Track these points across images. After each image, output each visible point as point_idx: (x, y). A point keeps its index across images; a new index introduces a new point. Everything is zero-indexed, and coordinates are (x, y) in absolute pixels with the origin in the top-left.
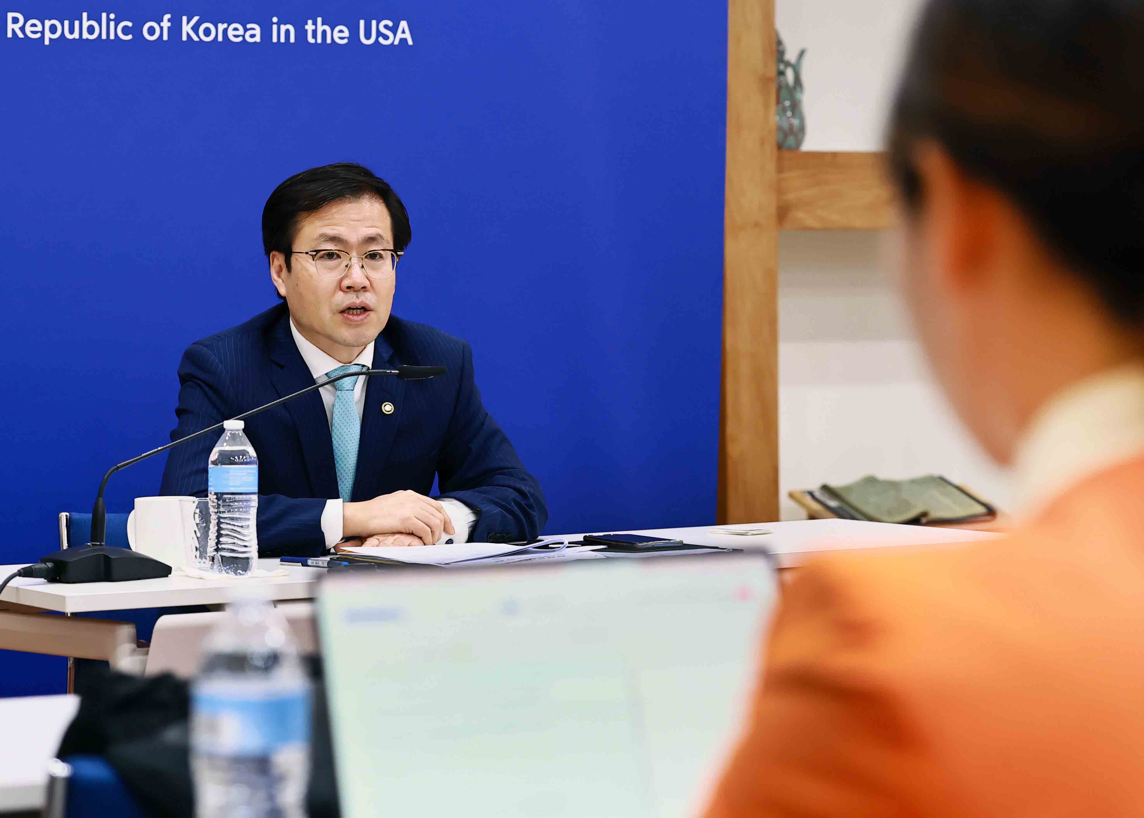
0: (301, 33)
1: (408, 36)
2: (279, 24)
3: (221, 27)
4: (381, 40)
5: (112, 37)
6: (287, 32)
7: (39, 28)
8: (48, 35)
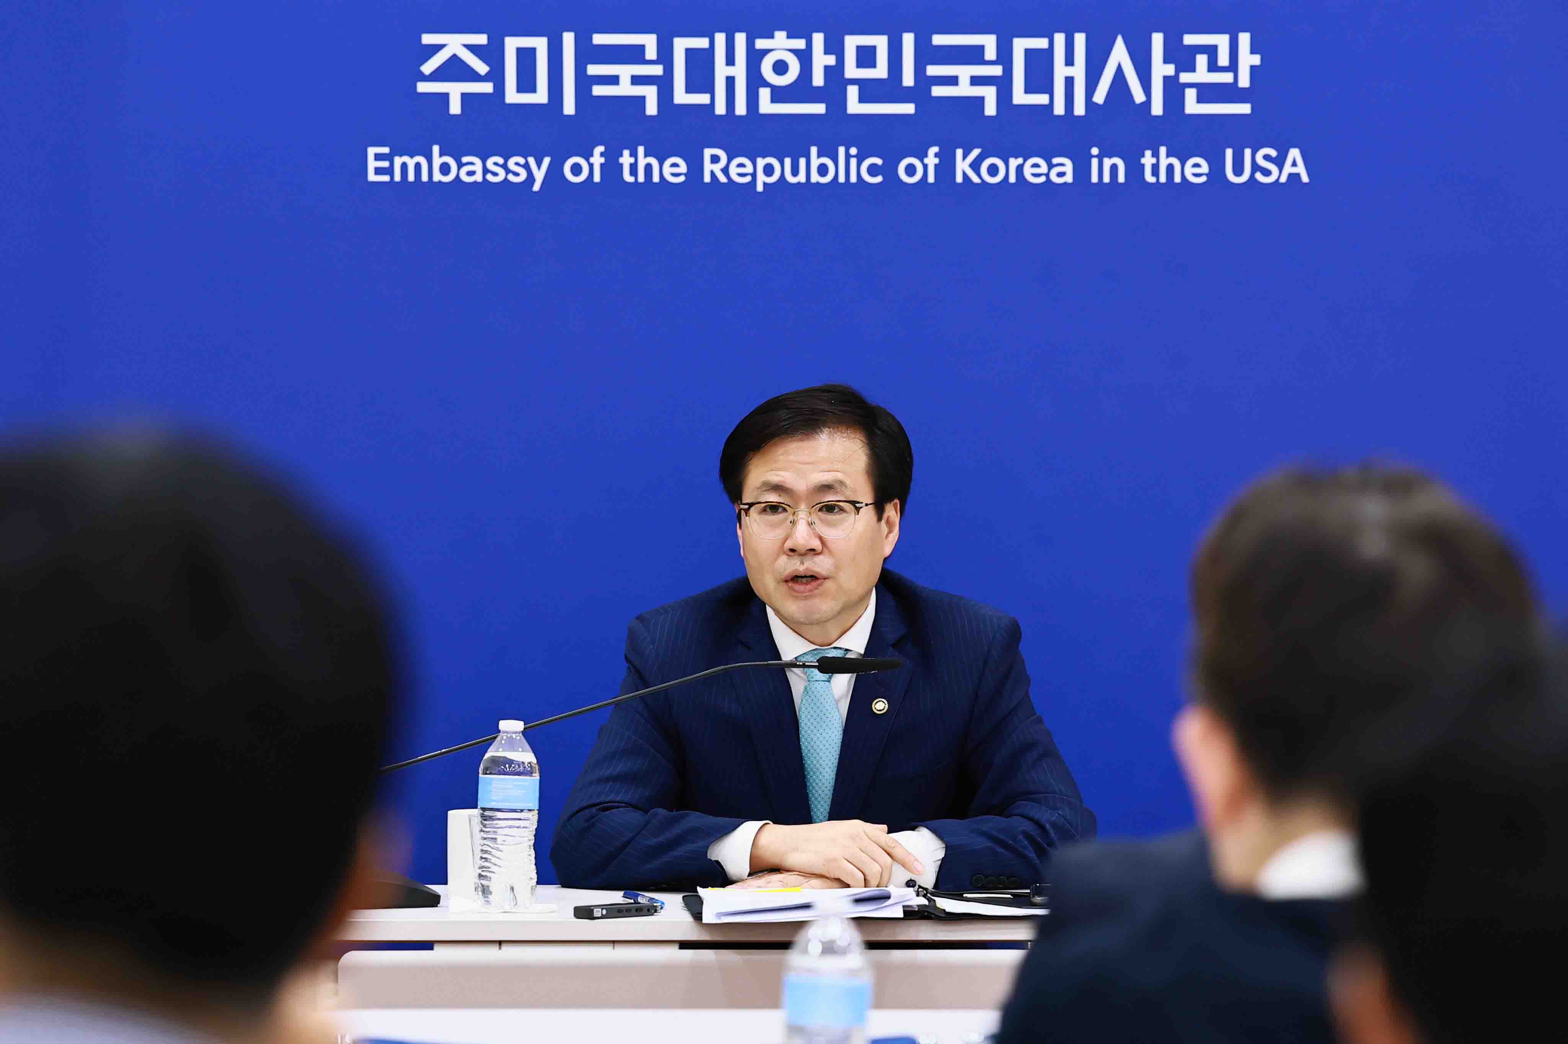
0: (1135, 169)
1: (1301, 169)
2: (1100, 157)
3: (1014, 163)
4: (1259, 176)
5: (853, 179)
6: (1114, 168)
7: (749, 169)
8: (761, 178)
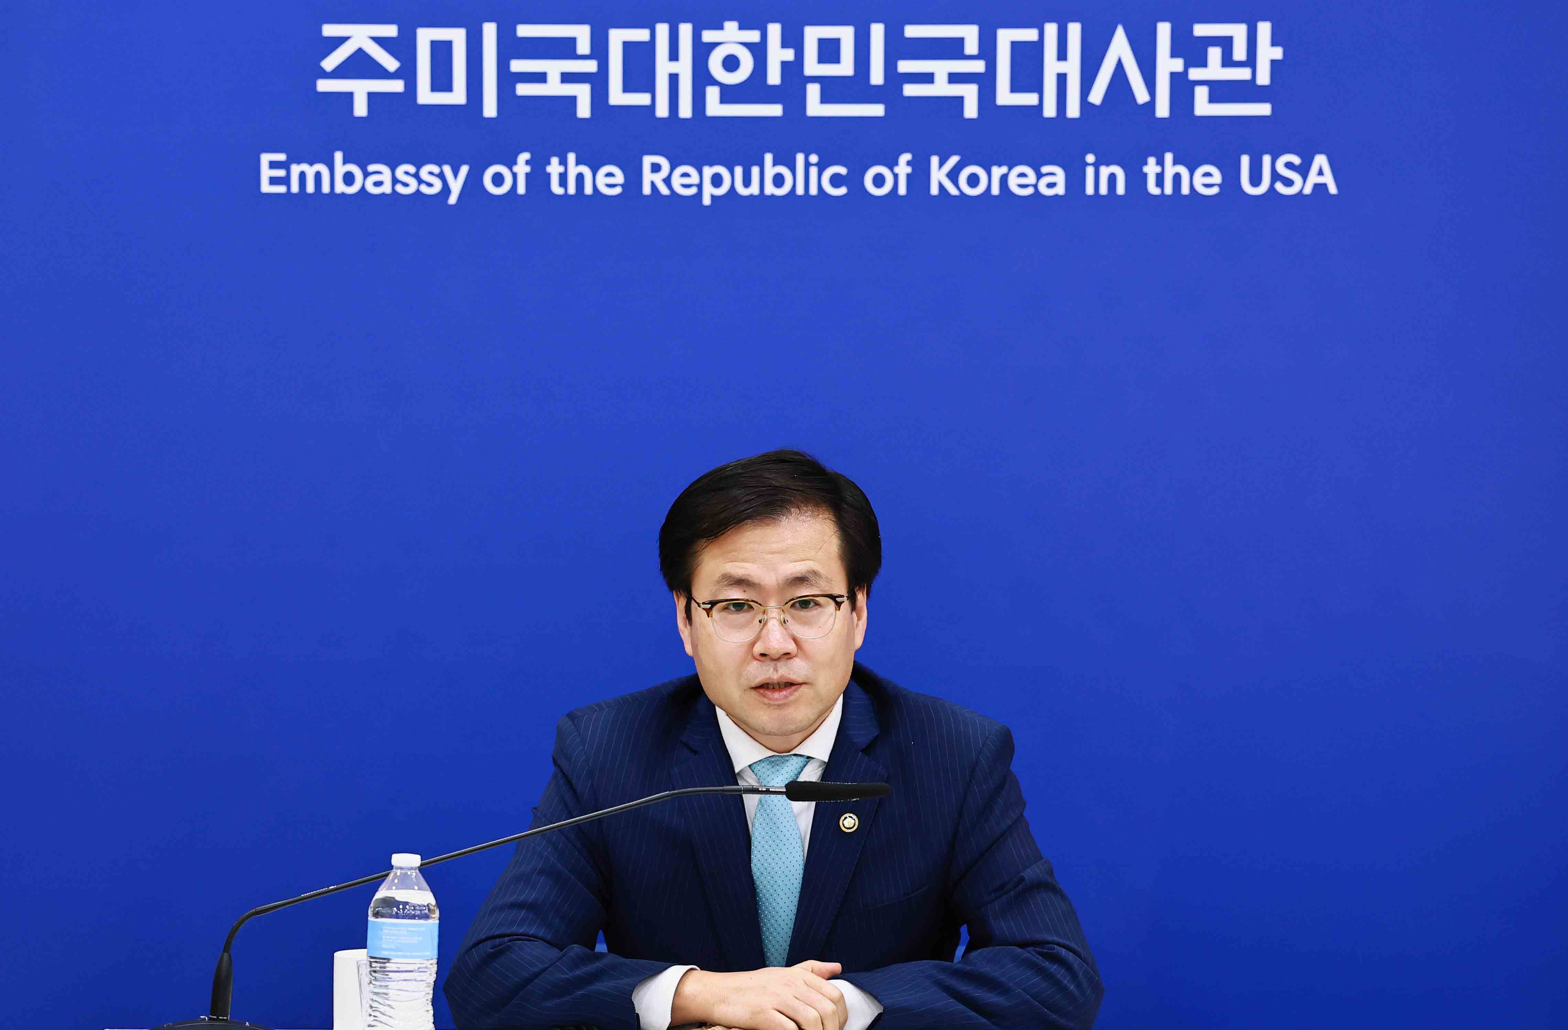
0: (1136, 179)
1: (1328, 179)
2: (1097, 166)
3: (998, 172)
4: (1280, 187)
5: (813, 191)
6: (1112, 178)
7: (695, 179)
8: (709, 191)
